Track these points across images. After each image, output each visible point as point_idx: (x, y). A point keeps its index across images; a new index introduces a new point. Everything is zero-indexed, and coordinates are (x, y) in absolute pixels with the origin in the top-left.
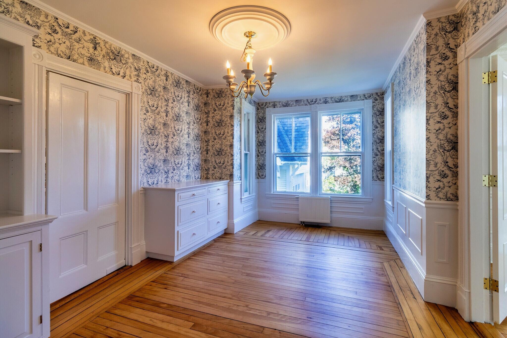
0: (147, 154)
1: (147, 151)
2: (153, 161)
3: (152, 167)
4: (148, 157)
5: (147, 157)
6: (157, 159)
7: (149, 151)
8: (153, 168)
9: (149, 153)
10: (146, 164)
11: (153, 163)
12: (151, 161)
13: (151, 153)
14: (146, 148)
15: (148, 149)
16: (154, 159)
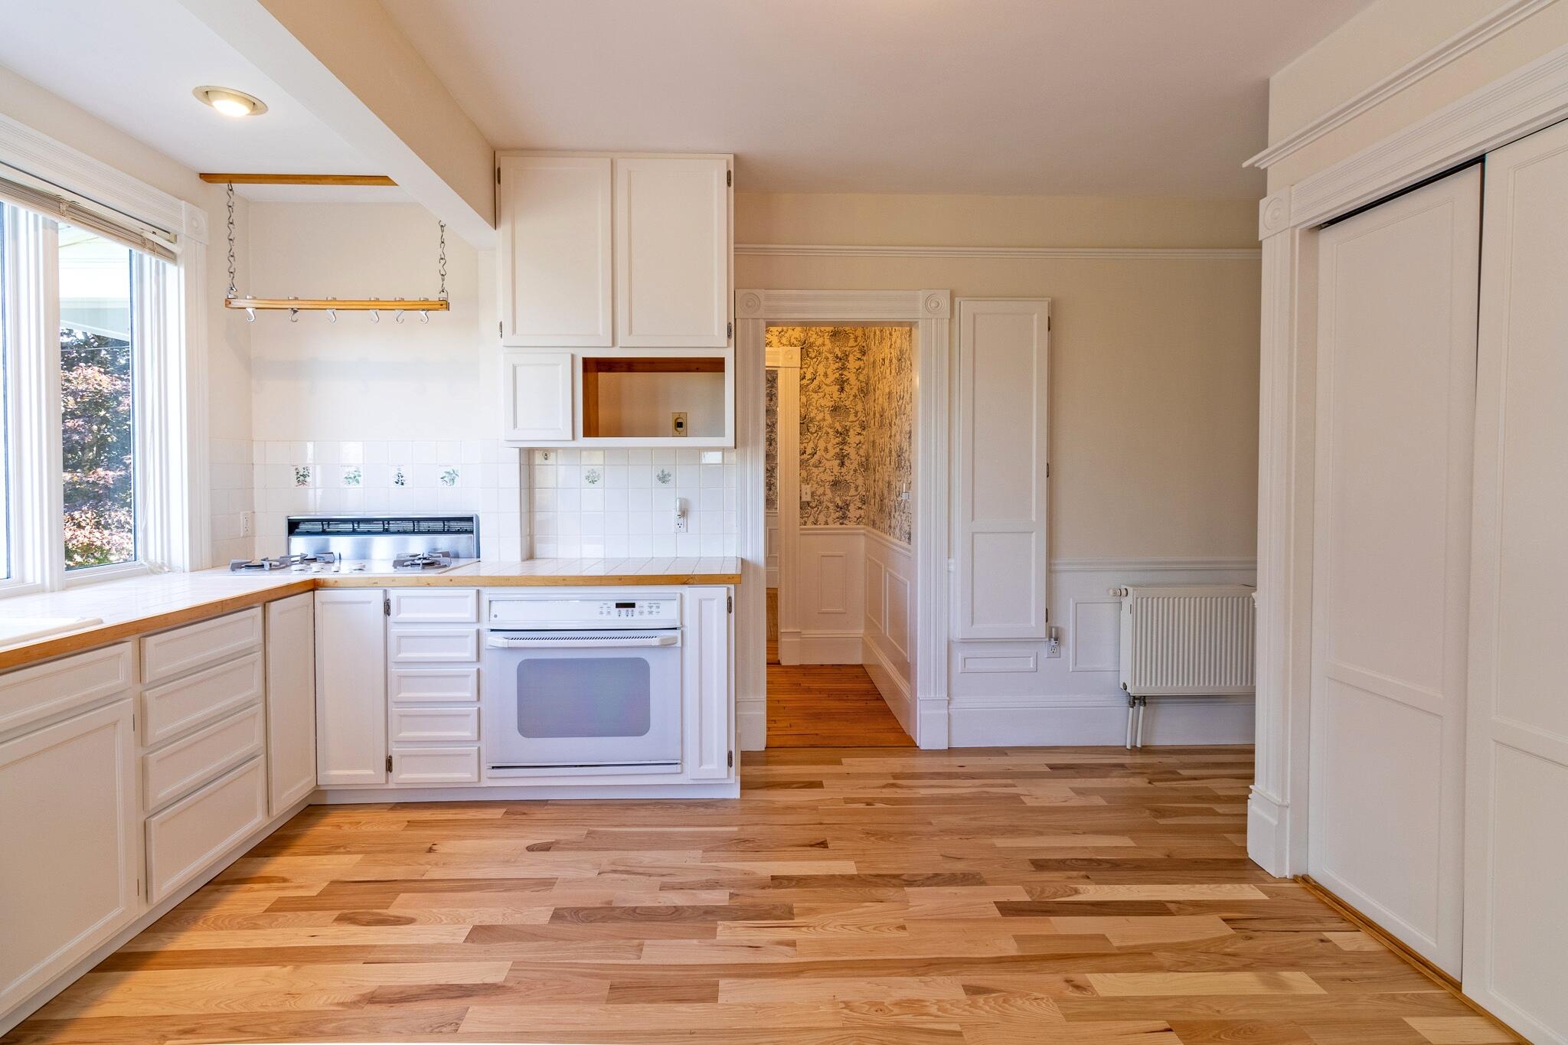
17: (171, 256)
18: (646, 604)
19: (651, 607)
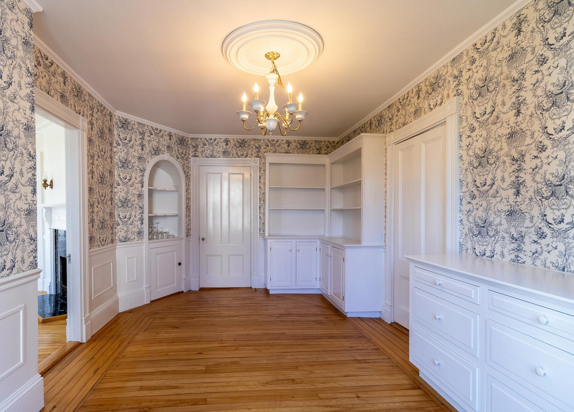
0: (474, 202)
1: (473, 197)
2: (484, 214)
3: (483, 225)
4: (475, 207)
5: (473, 206)
6: (493, 209)
7: (478, 197)
8: (484, 227)
9: (477, 200)
10: (471, 219)
11: (484, 217)
12: (480, 213)
13: (481, 199)
14: (472, 192)
15: (476, 192)
16: (487, 210)
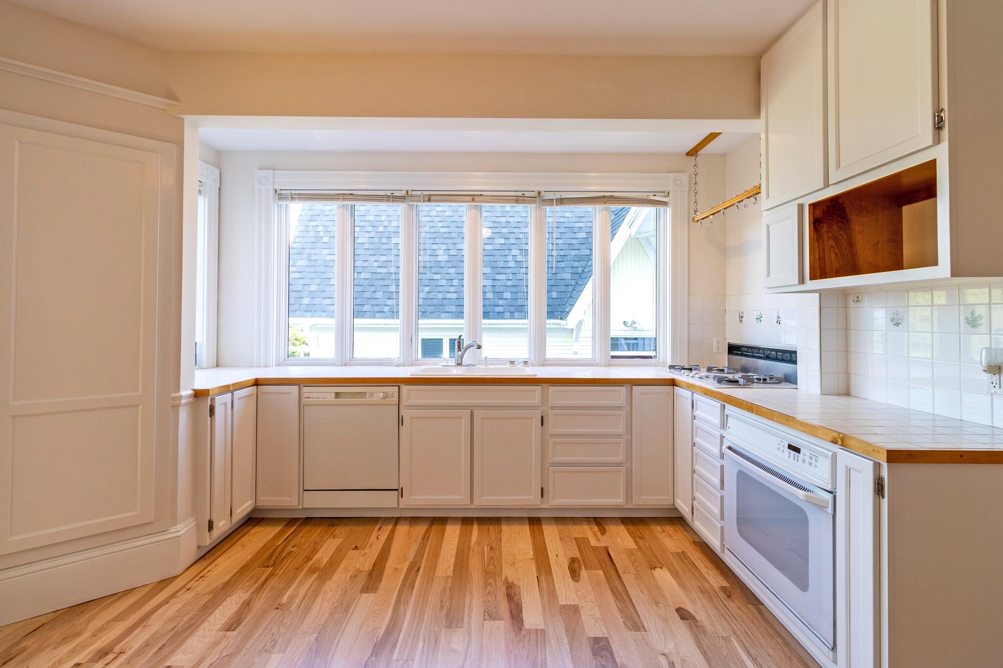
17: (664, 204)
18: (808, 453)
19: (811, 458)
